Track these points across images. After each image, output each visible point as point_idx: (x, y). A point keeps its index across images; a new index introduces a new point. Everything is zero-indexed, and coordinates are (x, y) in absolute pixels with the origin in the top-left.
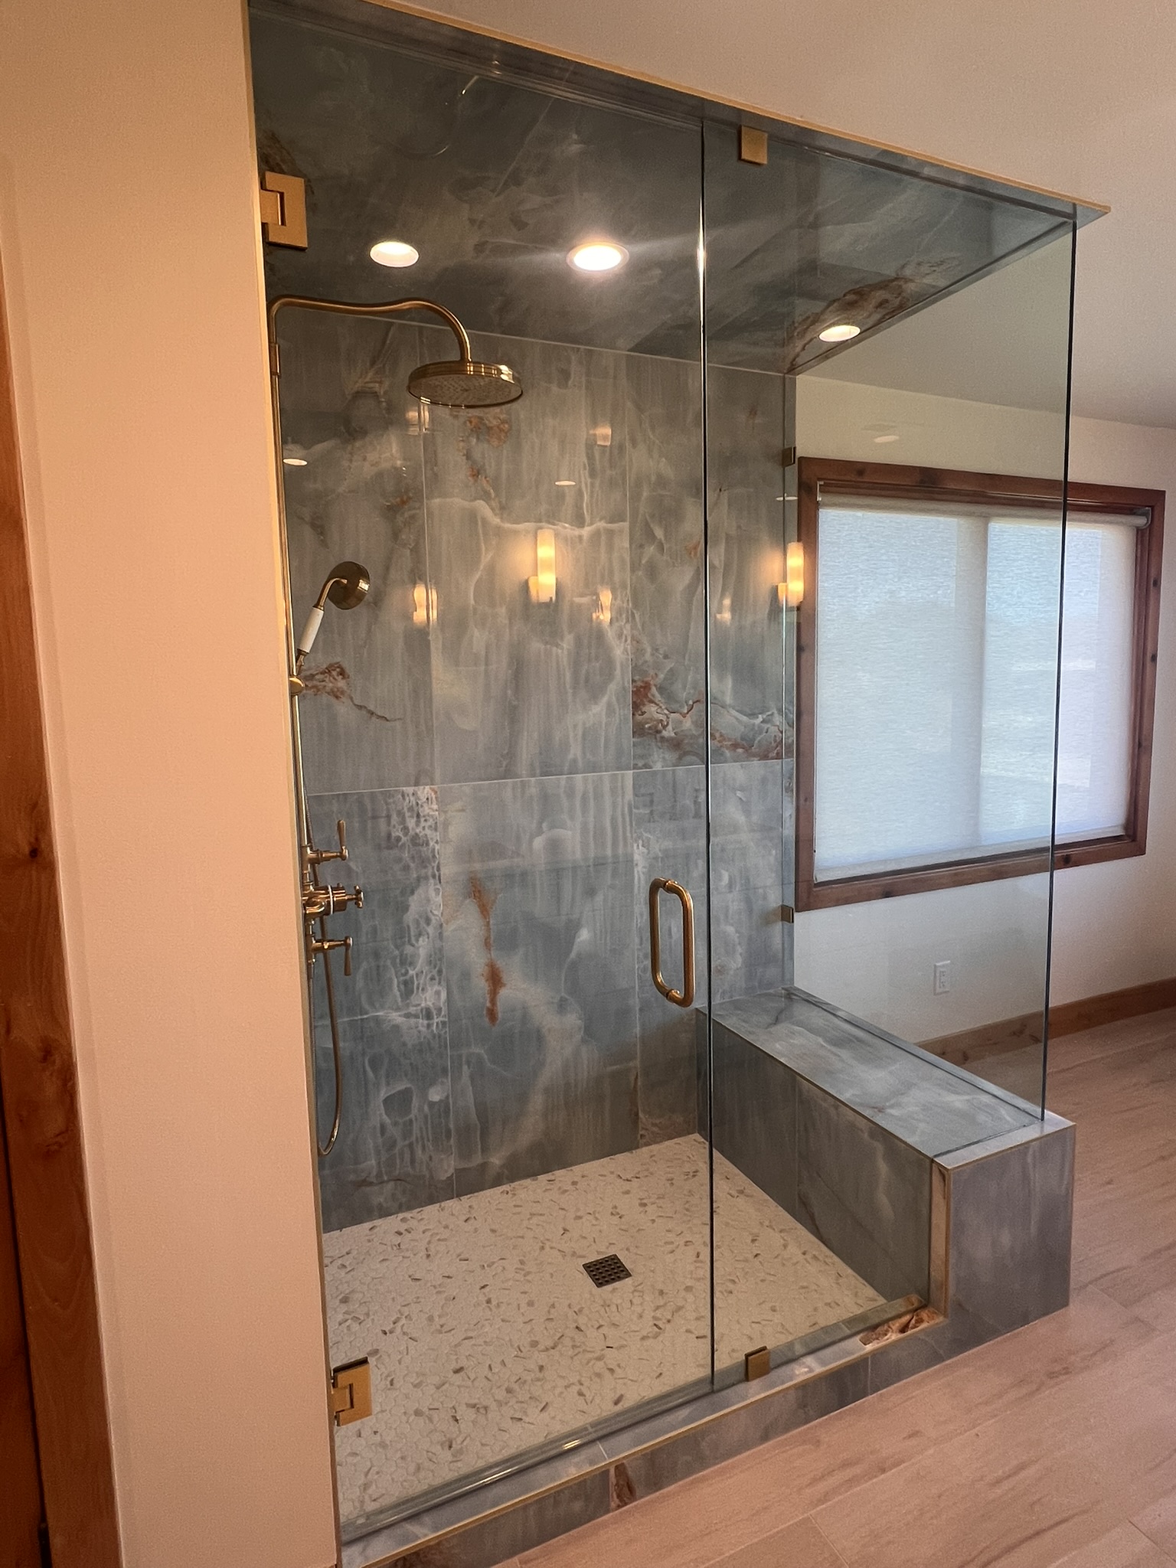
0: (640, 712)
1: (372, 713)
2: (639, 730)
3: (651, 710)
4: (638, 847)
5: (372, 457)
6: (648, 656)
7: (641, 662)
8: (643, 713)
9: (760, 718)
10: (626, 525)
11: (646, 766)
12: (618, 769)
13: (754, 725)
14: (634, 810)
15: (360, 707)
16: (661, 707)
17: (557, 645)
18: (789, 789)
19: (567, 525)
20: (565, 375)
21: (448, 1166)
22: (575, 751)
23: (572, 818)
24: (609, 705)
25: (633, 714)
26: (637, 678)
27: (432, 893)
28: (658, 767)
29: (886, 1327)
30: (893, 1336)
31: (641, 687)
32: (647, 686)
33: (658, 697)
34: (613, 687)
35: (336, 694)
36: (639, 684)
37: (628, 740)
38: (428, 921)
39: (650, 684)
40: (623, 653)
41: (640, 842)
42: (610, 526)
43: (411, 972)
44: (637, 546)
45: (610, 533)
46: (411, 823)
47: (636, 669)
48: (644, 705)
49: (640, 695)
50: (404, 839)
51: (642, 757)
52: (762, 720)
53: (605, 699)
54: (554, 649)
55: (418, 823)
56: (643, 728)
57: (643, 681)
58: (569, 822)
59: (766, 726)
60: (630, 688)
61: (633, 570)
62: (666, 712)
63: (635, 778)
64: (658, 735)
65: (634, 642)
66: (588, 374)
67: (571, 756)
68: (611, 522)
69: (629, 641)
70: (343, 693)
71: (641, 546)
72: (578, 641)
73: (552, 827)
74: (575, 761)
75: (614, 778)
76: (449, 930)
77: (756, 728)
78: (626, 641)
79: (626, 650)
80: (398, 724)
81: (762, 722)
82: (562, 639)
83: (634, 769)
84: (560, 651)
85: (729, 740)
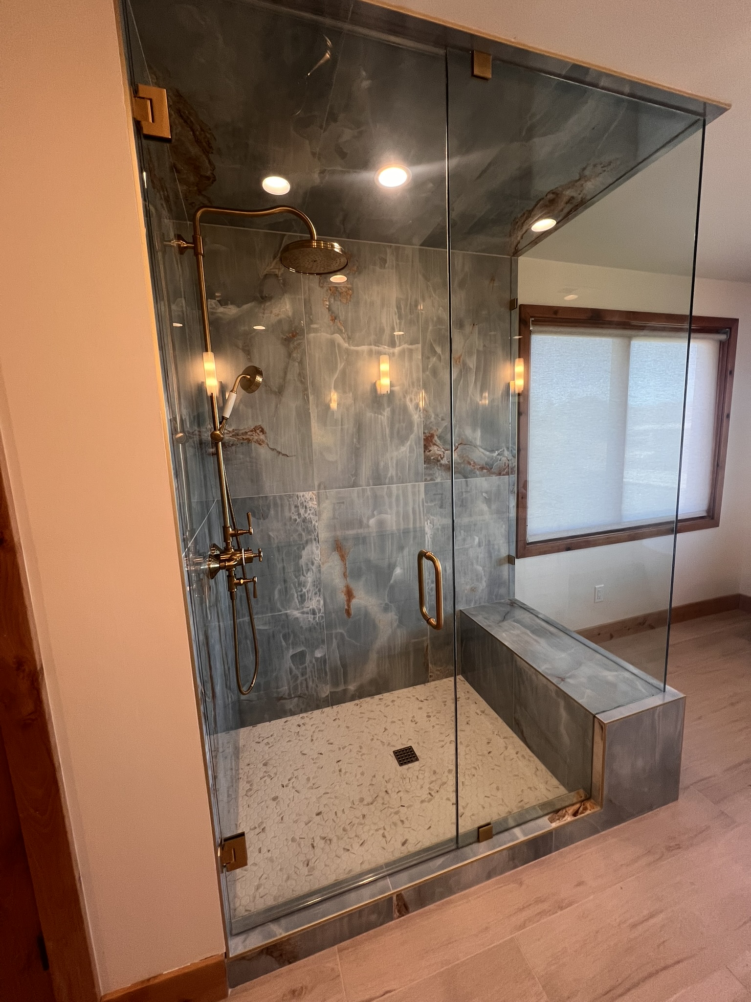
0: (428, 450)
1: (279, 453)
2: (427, 460)
3: (434, 449)
4: (427, 524)
5: (275, 311)
6: (432, 419)
7: (428, 423)
8: (430, 451)
9: (497, 453)
10: (420, 346)
11: (431, 480)
12: (417, 482)
13: (493, 456)
14: (425, 504)
15: (273, 450)
16: (440, 447)
17: (381, 414)
18: (512, 492)
19: (386, 347)
20: (384, 261)
21: (326, 691)
22: (392, 472)
23: (391, 507)
24: (411, 446)
25: (424, 451)
26: (426, 431)
27: (314, 549)
28: (438, 480)
29: (564, 811)
30: (569, 818)
31: (429, 436)
32: (432, 436)
33: (438, 442)
34: (412, 436)
35: (259, 443)
36: (428, 435)
37: (422, 466)
38: (313, 564)
39: (433, 435)
40: (418, 418)
41: (429, 521)
42: (410, 347)
43: (304, 590)
44: (425, 358)
45: (411, 351)
46: (302, 511)
47: (425, 427)
48: (430, 446)
49: (428, 441)
50: (298, 520)
51: (430, 475)
52: (497, 454)
53: (409, 443)
54: (380, 416)
55: (306, 512)
56: (430, 459)
57: (430, 433)
58: (389, 510)
59: (499, 457)
60: (422, 437)
61: (424, 371)
62: (443, 450)
63: (426, 486)
64: (438, 463)
65: (425, 412)
66: (397, 260)
67: (389, 475)
68: (411, 344)
69: (422, 411)
70: (263, 442)
71: (428, 358)
72: (393, 411)
73: (380, 513)
74: (392, 477)
75: (414, 486)
76: (324, 568)
77: (494, 458)
78: (420, 411)
79: (420, 416)
80: (294, 458)
81: (498, 455)
82: (384, 410)
83: (425, 481)
84: (383, 417)
85: (479, 465)
